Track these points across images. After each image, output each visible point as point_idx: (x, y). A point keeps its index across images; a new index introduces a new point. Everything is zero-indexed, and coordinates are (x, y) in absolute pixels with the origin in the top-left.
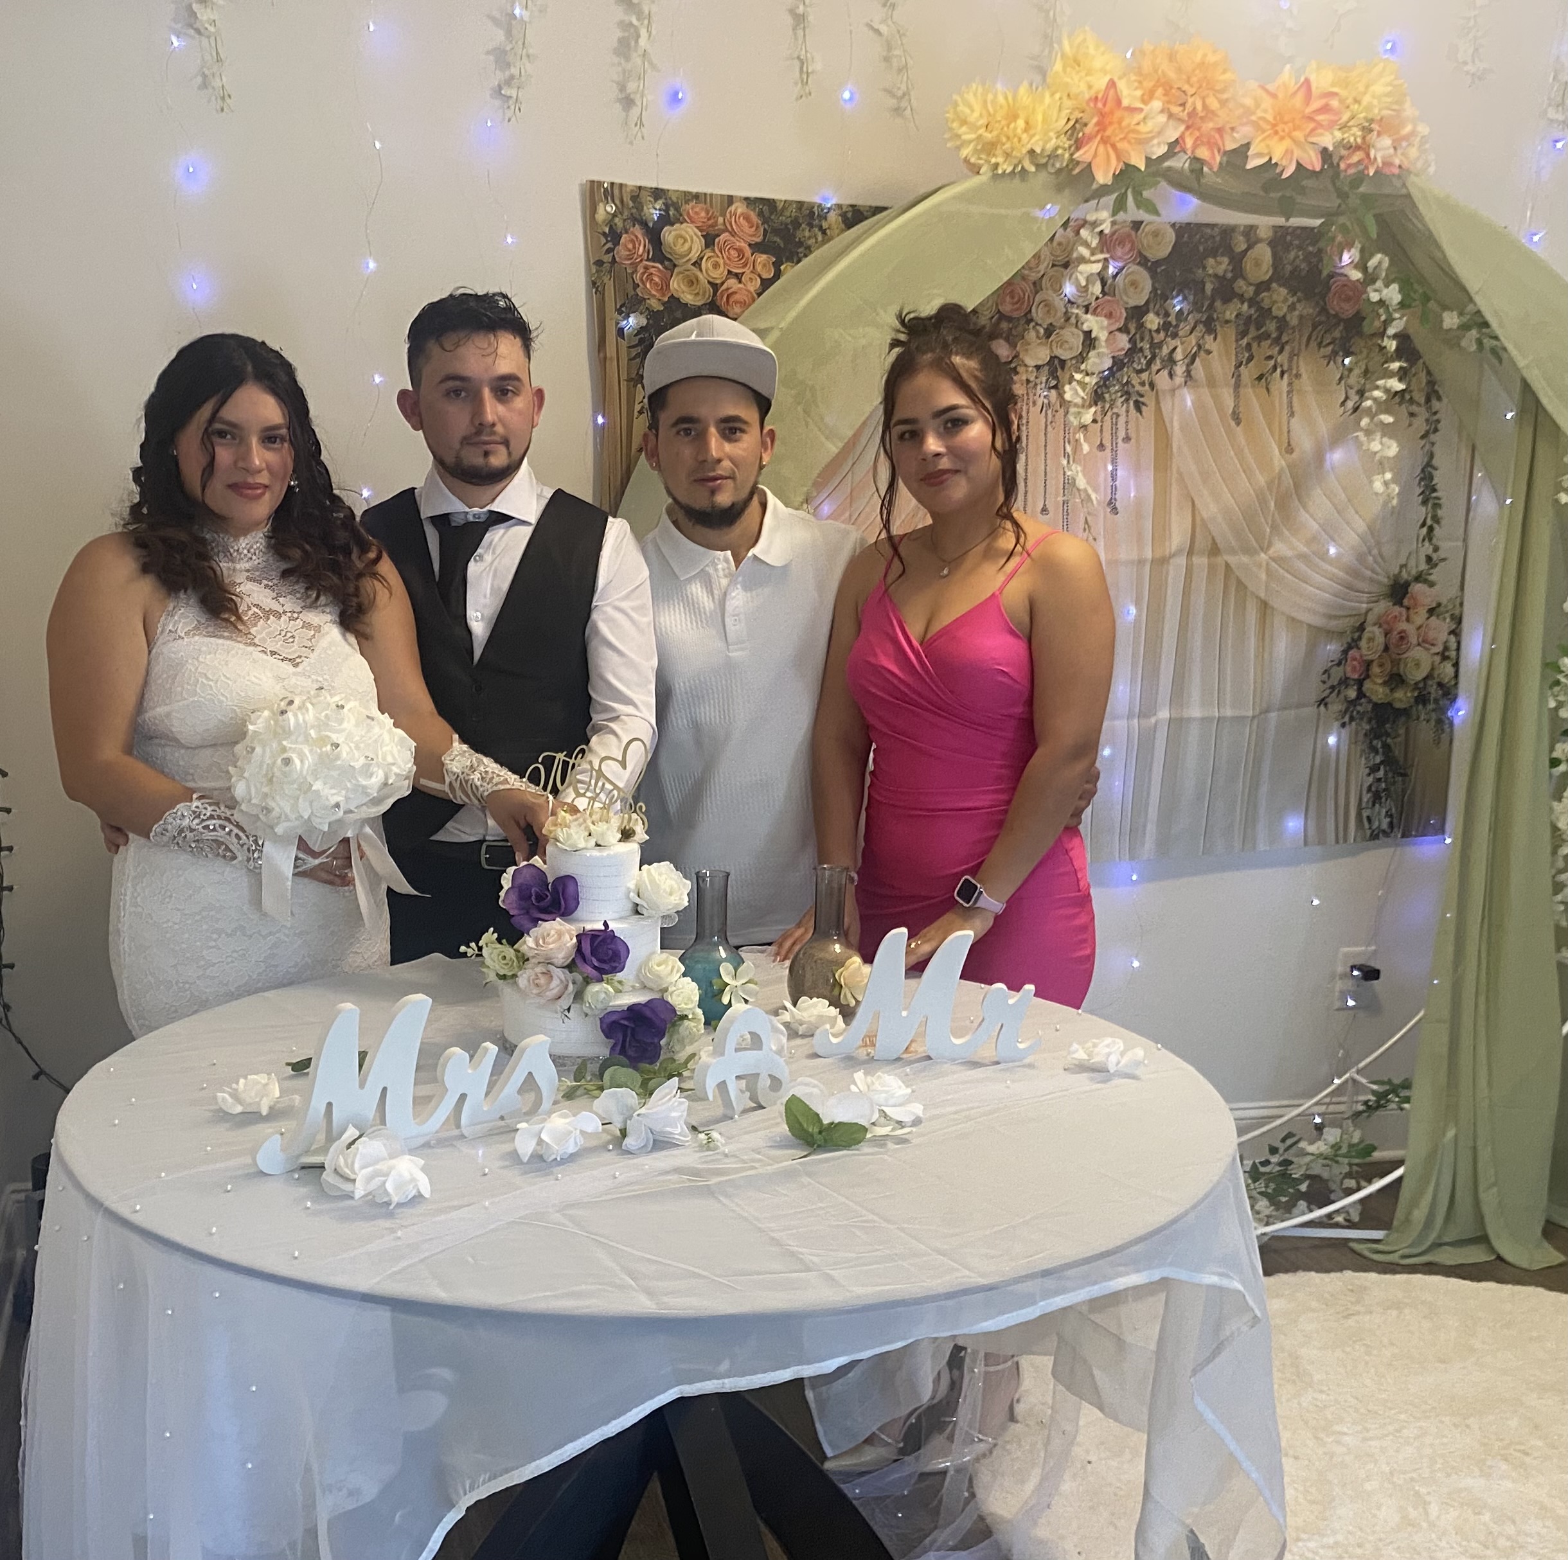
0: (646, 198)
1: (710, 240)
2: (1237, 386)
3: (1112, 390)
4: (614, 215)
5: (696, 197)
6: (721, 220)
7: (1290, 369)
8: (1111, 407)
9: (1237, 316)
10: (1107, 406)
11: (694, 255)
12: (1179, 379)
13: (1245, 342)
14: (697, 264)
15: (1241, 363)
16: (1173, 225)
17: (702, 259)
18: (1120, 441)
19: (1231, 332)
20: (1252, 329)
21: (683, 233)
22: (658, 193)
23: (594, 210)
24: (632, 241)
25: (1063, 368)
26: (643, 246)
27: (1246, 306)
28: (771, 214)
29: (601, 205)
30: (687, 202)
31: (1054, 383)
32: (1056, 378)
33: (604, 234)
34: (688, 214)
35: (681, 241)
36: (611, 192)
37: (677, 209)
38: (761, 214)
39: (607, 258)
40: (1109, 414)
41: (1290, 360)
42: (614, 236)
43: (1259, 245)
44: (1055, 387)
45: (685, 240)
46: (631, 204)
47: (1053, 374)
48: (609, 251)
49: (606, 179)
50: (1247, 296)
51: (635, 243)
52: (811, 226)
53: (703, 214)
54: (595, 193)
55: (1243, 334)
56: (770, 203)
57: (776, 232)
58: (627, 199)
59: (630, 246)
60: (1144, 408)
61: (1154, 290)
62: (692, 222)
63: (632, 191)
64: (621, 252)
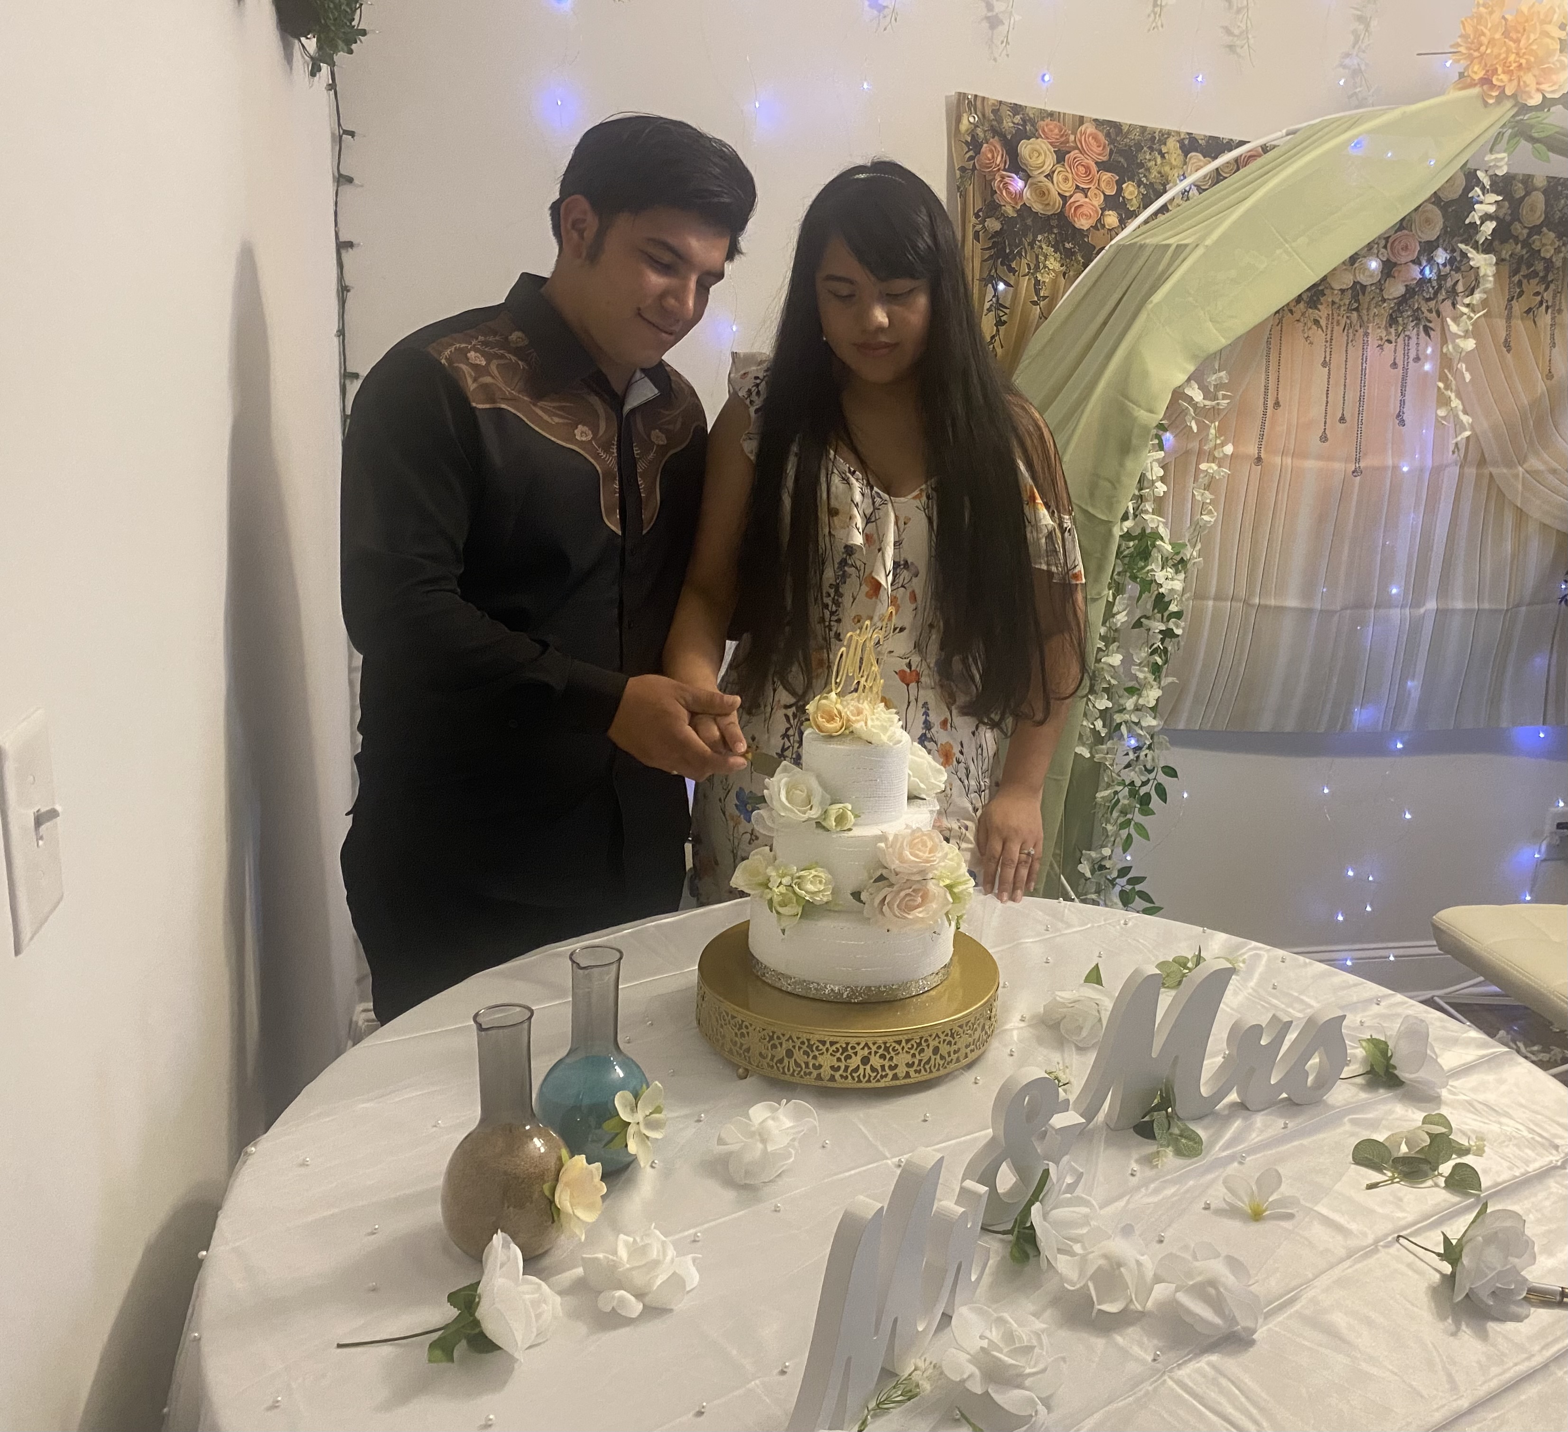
0: (1006, 112)
1: (1061, 157)
2: (1509, 318)
3: (1405, 314)
4: (976, 126)
5: (1051, 115)
6: (1072, 138)
7: (1554, 305)
8: (1404, 330)
9: (1511, 256)
10: (1401, 328)
11: (1047, 169)
13: (1516, 279)
14: (1049, 176)
15: (1513, 298)
17: (1054, 172)
18: (1411, 360)
19: (1506, 269)
20: (1524, 267)
21: (1038, 147)
22: (1016, 109)
23: (959, 120)
24: (991, 151)
25: (1364, 294)
26: (1001, 157)
27: (1519, 246)
28: (1117, 135)
29: (965, 116)
30: (1043, 119)
31: (1356, 305)
32: (1357, 301)
33: (967, 143)
34: (1043, 131)
35: (1036, 154)
36: (973, 104)
37: (1034, 125)
38: (1108, 135)
39: (969, 166)
40: (1402, 336)
41: (1554, 297)
42: (975, 145)
43: (1534, 193)
44: (1357, 309)
45: (1040, 154)
46: (992, 117)
47: (1355, 298)
48: (971, 158)
49: (971, 92)
50: (1521, 238)
51: (994, 152)
52: (1151, 149)
53: (1056, 131)
54: (960, 104)
55: (1516, 272)
56: (1116, 126)
57: (1120, 152)
58: (988, 111)
59: (990, 156)
60: (1432, 333)
61: (1445, 227)
62: (1047, 138)
63: (993, 105)
64: (981, 160)
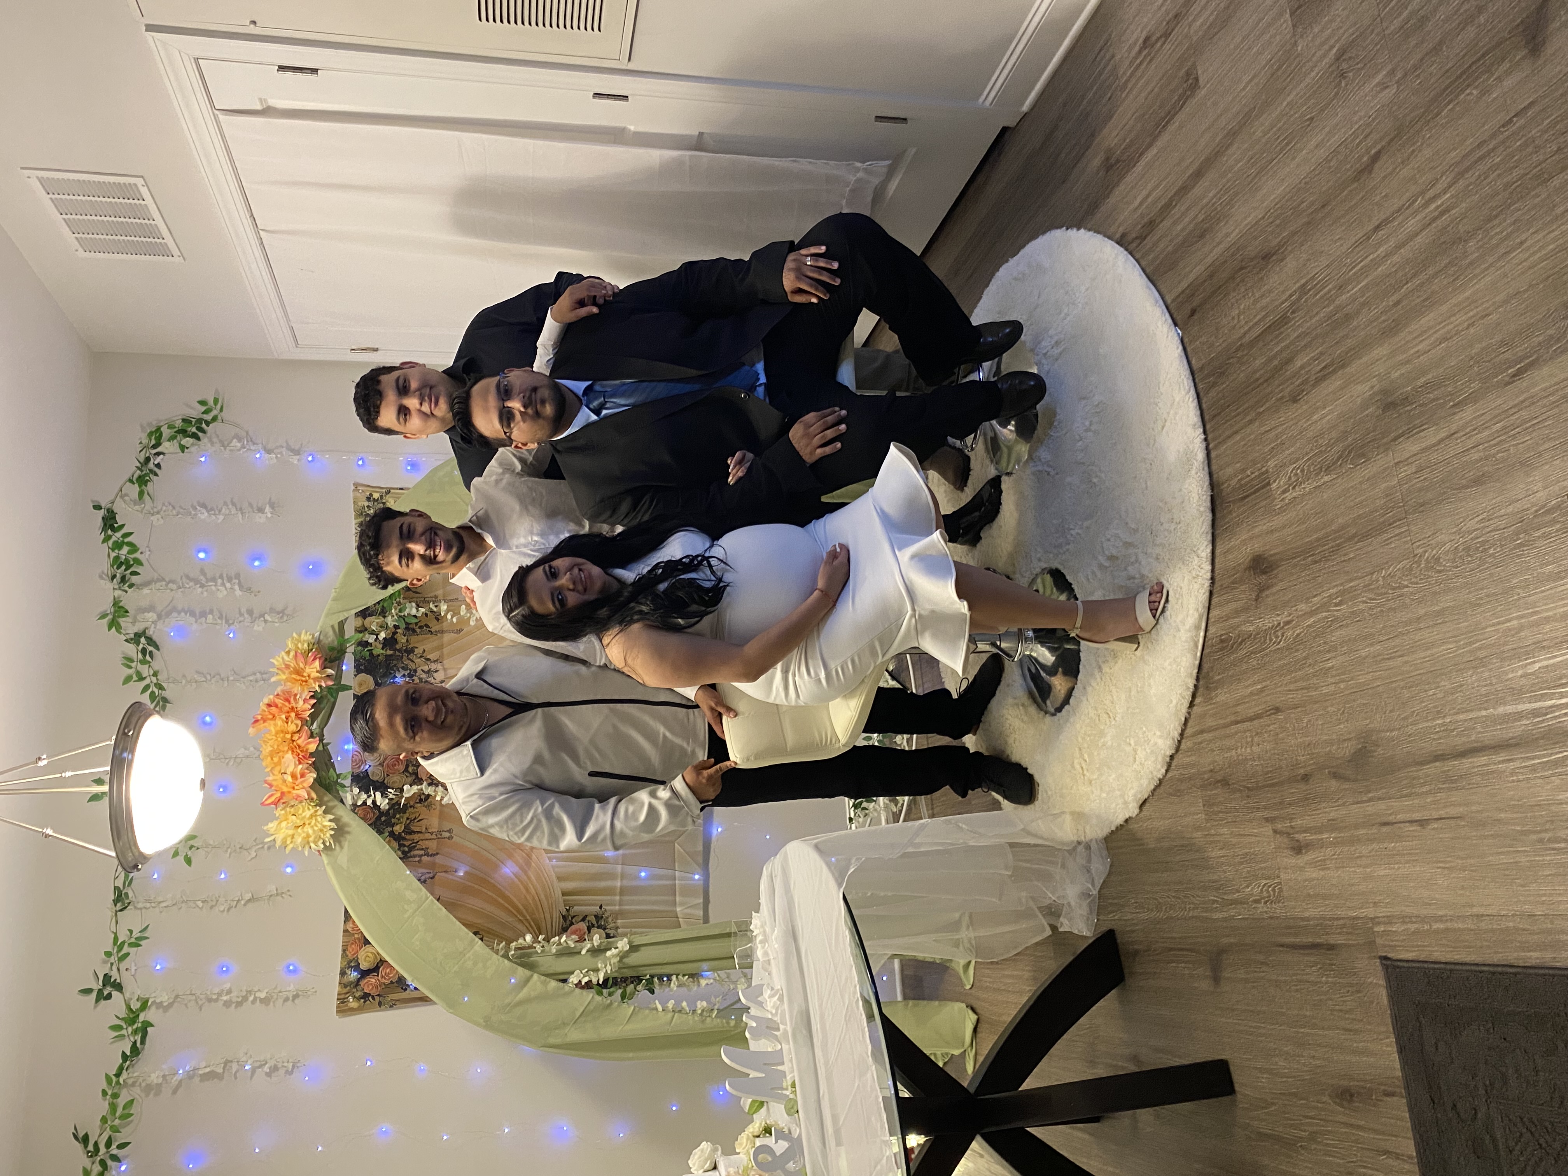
0: (346, 980)
2: (442, 632)
4: (354, 997)
5: (344, 951)
6: (356, 936)
12: (439, 666)
13: (418, 630)
16: (355, 676)
19: (413, 639)
21: (363, 957)
22: (343, 973)
23: (352, 1009)
24: (368, 986)
26: (372, 980)
29: (349, 1005)
30: (347, 956)
33: (365, 1002)
34: (354, 954)
35: (368, 959)
36: (342, 1000)
37: (351, 961)
39: (377, 999)
42: (365, 996)
45: (367, 956)
46: (348, 988)
48: (373, 998)
49: (335, 1003)
51: (370, 984)
53: (353, 946)
54: (343, 1009)
55: (414, 631)
58: (345, 990)
59: (371, 987)
62: (357, 952)
63: (342, 988)
64: (374, 992)
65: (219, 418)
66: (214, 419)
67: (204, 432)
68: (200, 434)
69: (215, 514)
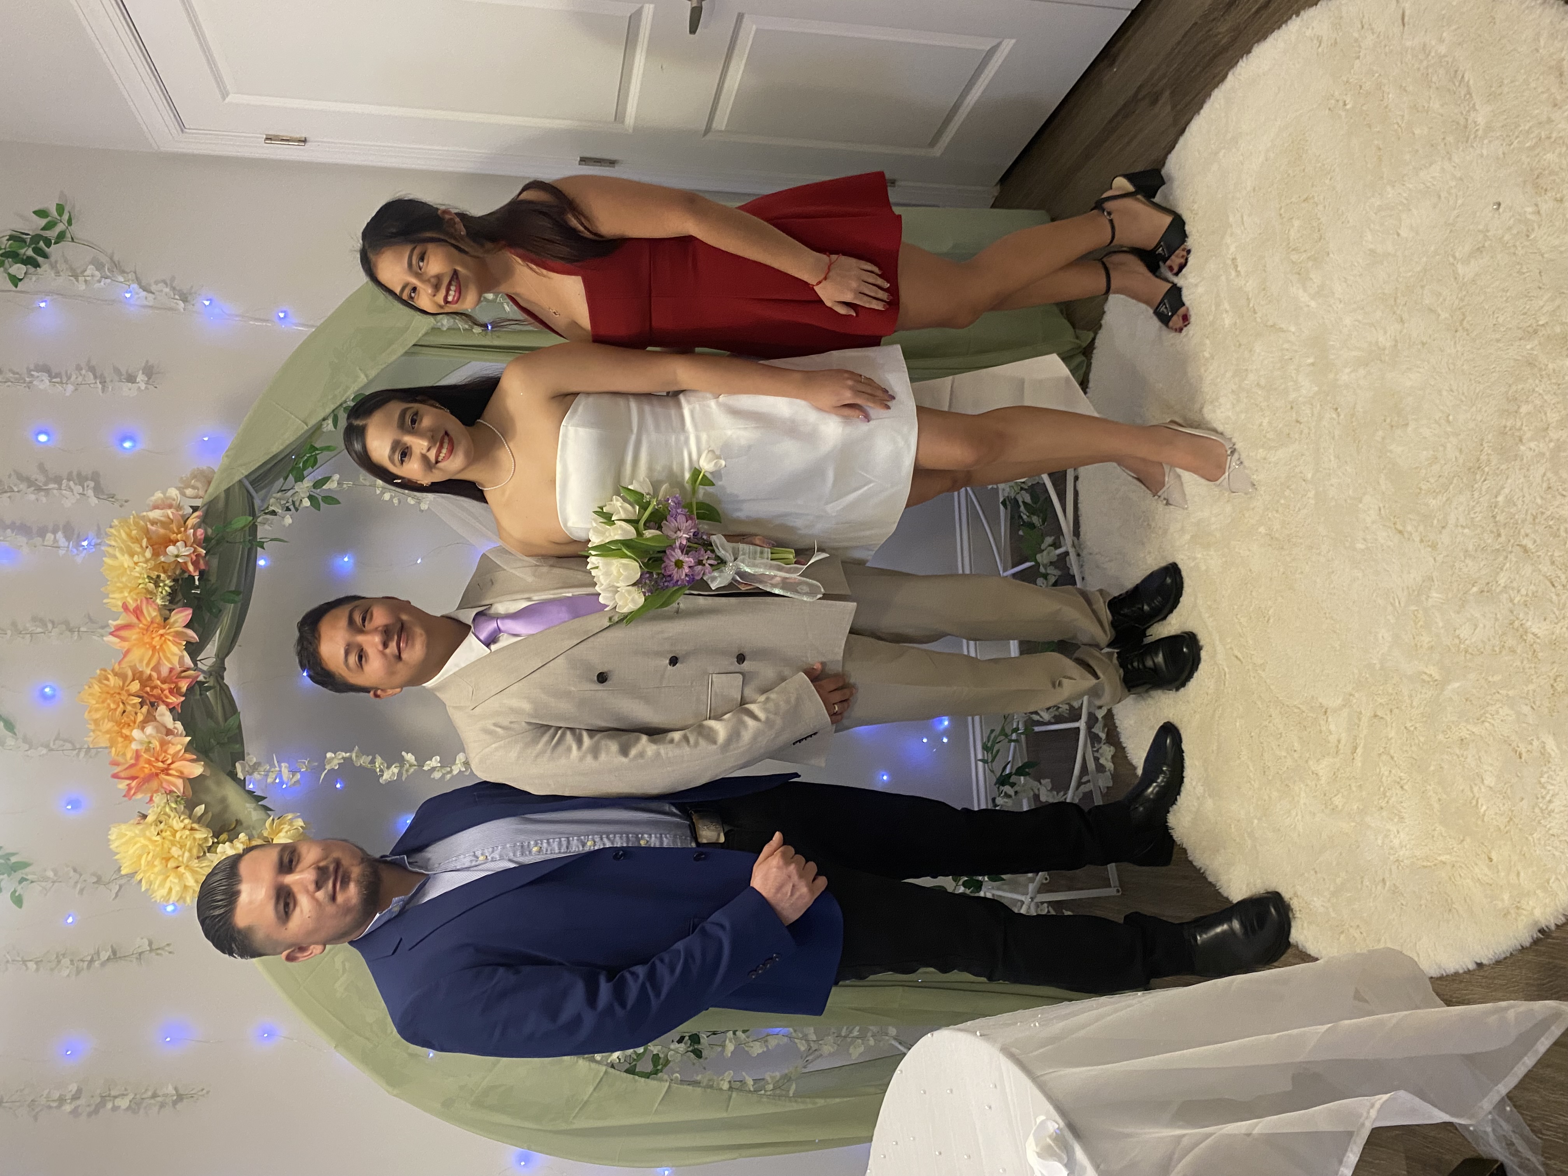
65: (68, 235)
66: (61, 237)
67: (45, 256)
68: (40, 259)
69: (61, 383)
